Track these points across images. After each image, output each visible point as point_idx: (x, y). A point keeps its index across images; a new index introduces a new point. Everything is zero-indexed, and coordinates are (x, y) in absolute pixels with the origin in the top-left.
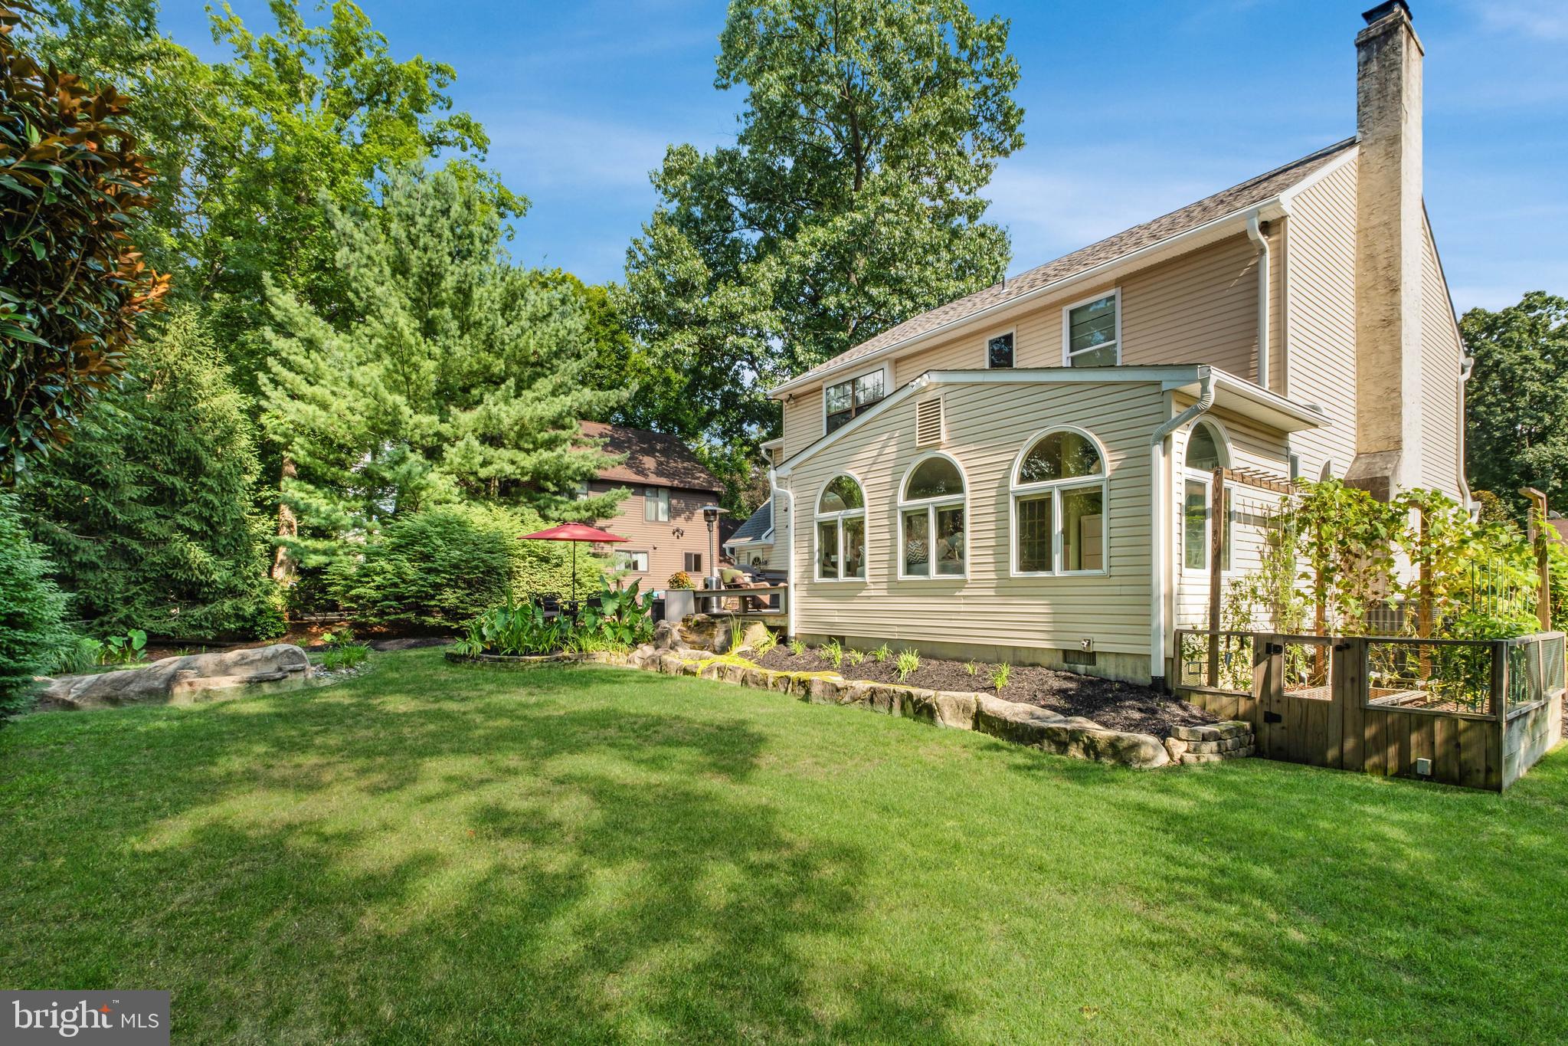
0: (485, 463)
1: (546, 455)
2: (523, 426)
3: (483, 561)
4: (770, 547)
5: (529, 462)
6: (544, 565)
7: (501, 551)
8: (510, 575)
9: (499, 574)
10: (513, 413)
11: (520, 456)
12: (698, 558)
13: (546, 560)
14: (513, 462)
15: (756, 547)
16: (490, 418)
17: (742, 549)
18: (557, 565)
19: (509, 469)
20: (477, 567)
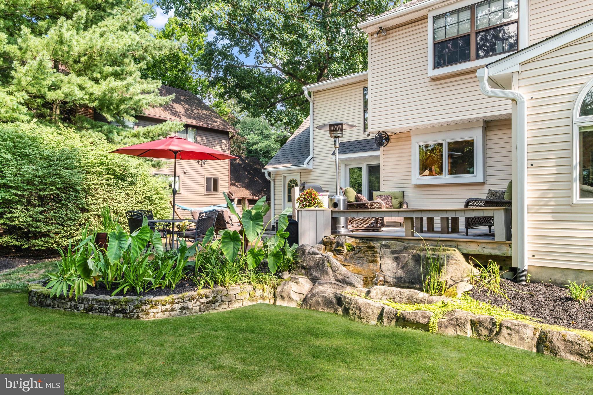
0: (54, 87)
1: (114, 83)
2: (90, 57)
3: (61, 177)
4: (309, 171)
5: (98, 90)
6: (120, 183)
7: (77, 167)
8: (88, 192)
9: (77, 191)
10: (83, 42)
11: (89, 84)
12: (215, 181)
13: (122, 178)
14: (81, 88)
15: (293, 172)
16: (61, 43)
17: (277, 174)
18: (133, 183)
19: (79, 94)
20: (53, 183)
